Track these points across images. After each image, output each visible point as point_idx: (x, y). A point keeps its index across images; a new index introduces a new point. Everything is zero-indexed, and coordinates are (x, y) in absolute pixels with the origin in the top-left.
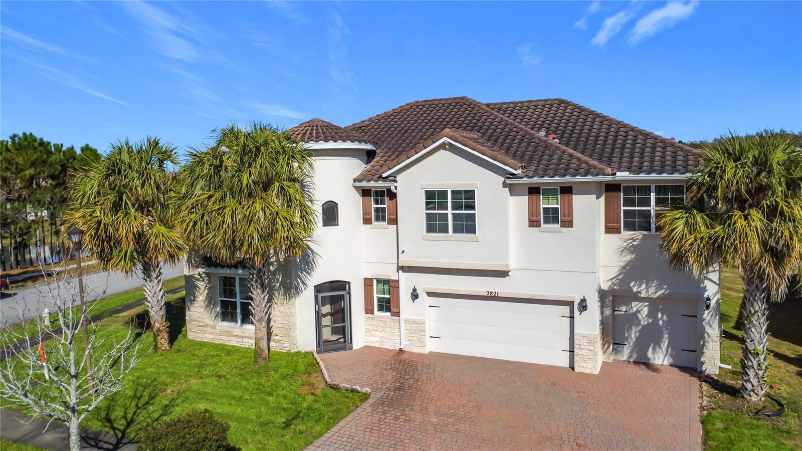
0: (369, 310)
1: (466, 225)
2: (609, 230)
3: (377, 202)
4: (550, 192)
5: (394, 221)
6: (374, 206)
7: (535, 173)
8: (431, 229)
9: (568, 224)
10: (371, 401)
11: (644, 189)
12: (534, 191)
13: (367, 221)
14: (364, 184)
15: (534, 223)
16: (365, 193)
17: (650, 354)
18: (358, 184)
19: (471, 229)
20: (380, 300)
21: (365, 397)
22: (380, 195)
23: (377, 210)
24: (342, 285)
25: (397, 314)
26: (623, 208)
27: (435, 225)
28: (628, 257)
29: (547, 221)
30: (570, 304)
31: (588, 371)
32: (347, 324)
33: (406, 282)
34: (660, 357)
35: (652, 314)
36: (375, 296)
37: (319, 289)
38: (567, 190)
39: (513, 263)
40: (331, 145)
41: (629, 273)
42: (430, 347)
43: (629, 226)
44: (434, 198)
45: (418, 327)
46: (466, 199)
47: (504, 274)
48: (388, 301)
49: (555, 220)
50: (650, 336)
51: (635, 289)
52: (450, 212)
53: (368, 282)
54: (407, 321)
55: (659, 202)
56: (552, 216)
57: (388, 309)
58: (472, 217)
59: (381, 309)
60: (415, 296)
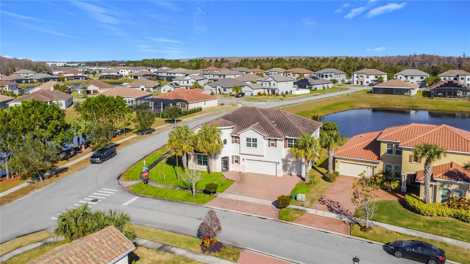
0: (233, 163)
1: (255, 146)
2: (285, 147)
3: (235, 139)
4: (272, 140)
5: (239, 143)
6: (234, 139)
7: (269, 137)
8: (247, 146)
9: (276, 146)
10: (236, 182)
11: (292, 139)
12: (269, 139)
13: (233, 143)
14: (233, 135)
15: (269, 146)
16: (233, 137)
17: (292, 173)
18: (231, 135)
19: (256, 146)
20: (235, 160)
21: (235, 181)
22: (236, 137)
23: (235, 140)
24: (227, 157)
25: (239, 164)
26: (288, 143)
27: (249, 145)
28: (288, 153)
29: (272, 146)
30: (276, 163)
31: (279, 176)
32: (228, 166)
33: (242, 157)
34: (294, 173)
35: (292, 164)
36: (234, 160)
37: (222, 158)
38: (276, 140)
39: (265, 154)
40: (226, 127)
41: (288, 156)
42: (247, 171)
43: (289, 147)
44: (248, 140)
45: (244, 167)
46: (255, 140)
47: (263, 156)
48: (237, 161)
49: (273, 146)
50: (292, 169)
51: (289, 159)
52: (252, 143)
53: (233, 156)
54: (241, 165)
55: (295, 142)
56: (273, 145)
57: (237, 162)
58: (256, 144)
59: (235, 162)
60: (243, 160)
